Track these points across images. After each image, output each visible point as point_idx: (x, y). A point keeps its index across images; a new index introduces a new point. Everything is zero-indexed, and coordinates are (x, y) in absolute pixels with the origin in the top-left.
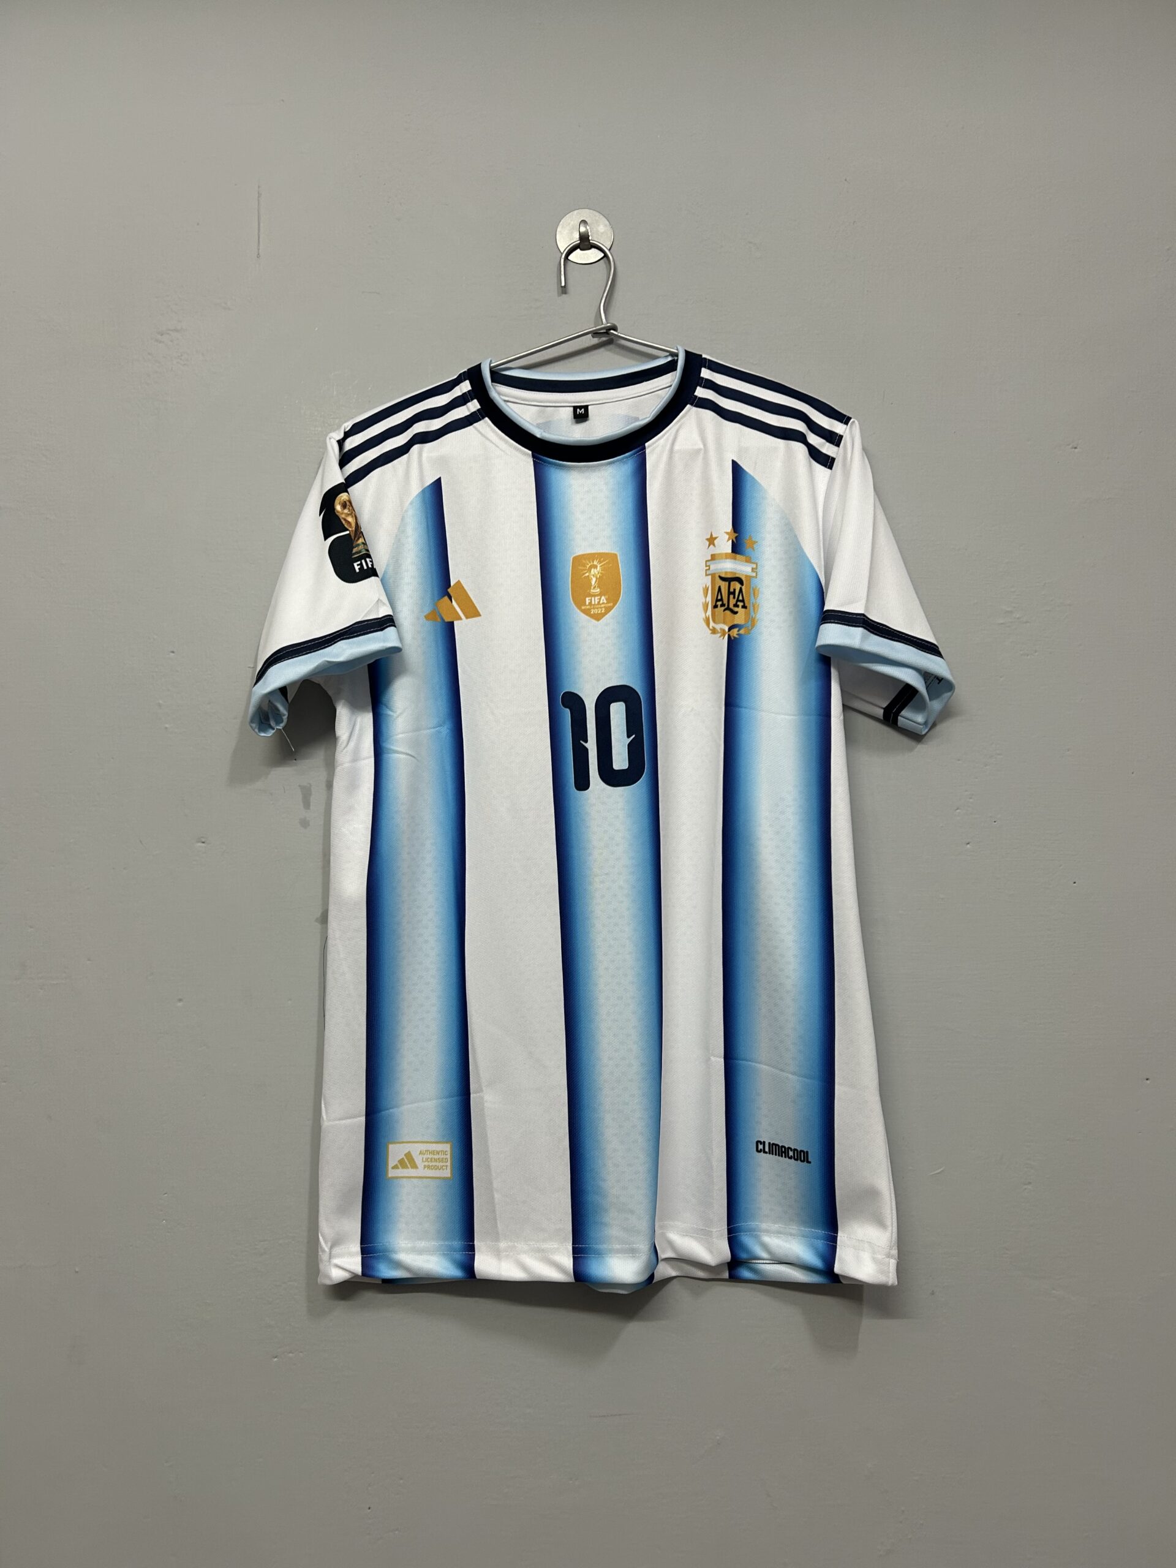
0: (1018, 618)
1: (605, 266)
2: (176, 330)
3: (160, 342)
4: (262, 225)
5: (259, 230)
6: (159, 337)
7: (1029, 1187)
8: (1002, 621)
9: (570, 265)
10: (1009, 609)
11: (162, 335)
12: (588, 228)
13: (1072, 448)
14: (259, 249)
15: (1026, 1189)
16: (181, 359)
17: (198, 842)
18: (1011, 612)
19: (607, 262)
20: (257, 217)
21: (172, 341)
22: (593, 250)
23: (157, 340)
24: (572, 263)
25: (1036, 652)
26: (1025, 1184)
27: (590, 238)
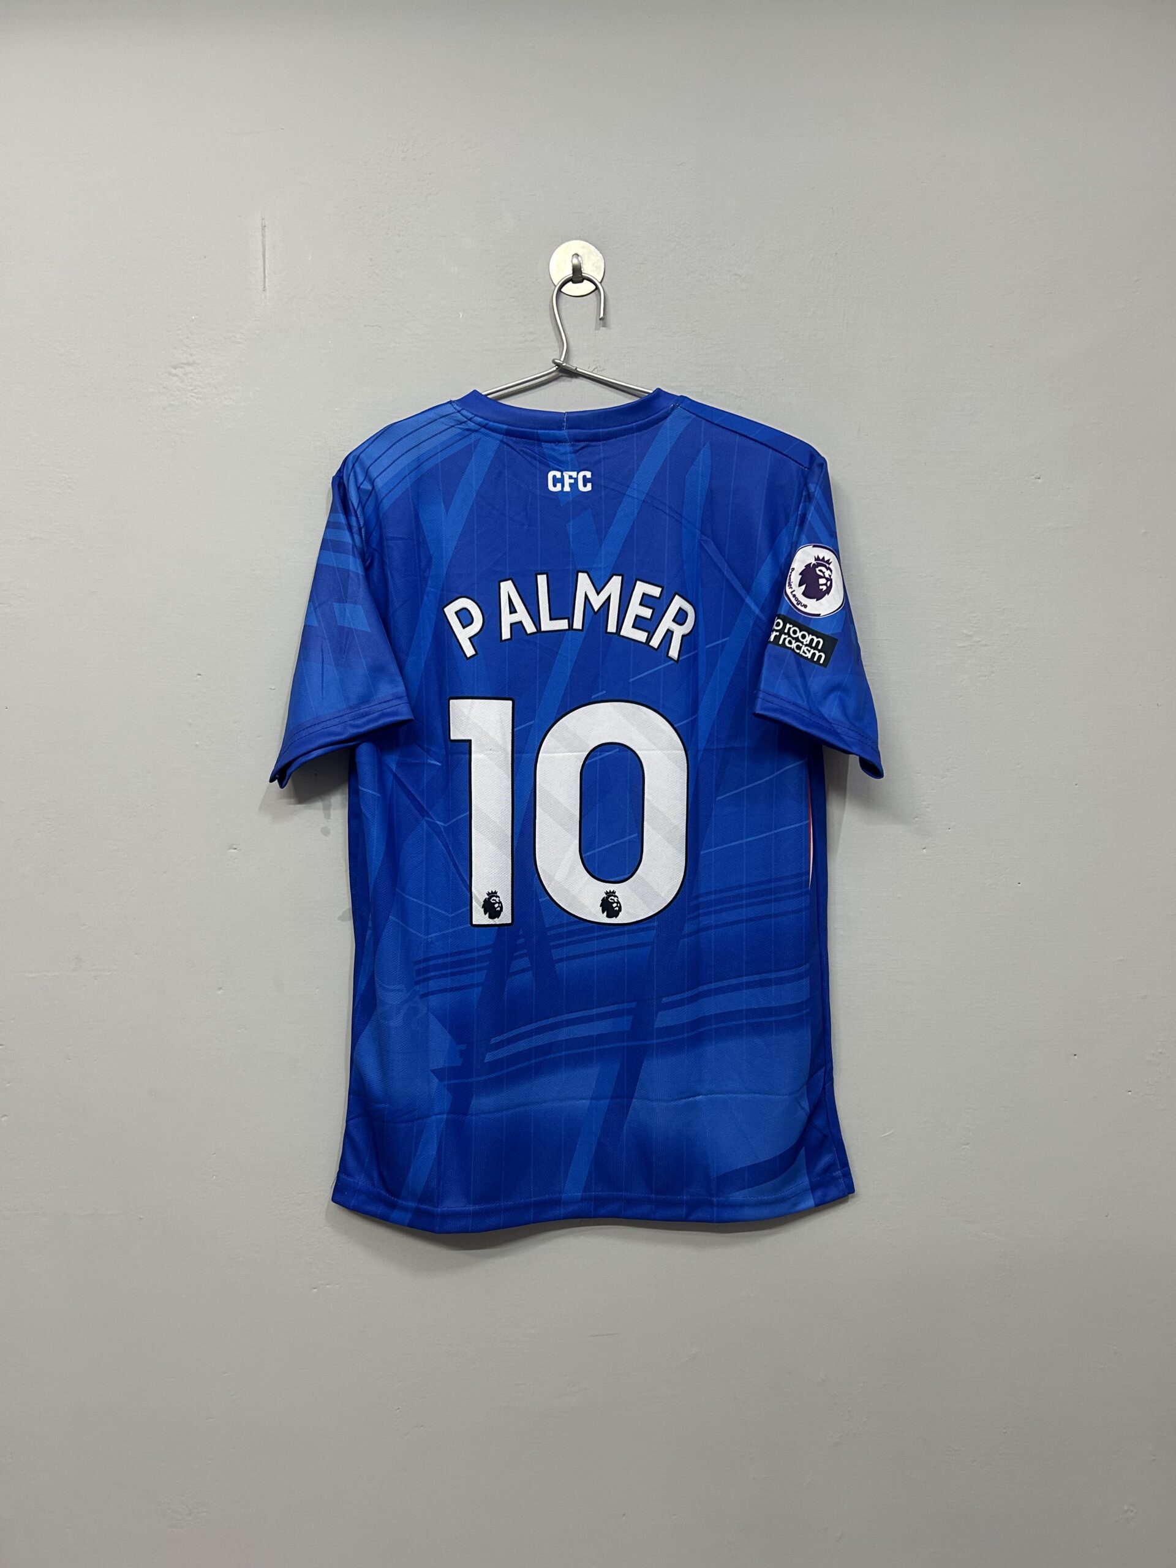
0: (979, 641)
1: (595, 297)
2: (188, 364)
3: (174, 376)
4: (266, 257)
5: (264, 261)
6: (174, 371)
7: (968, 1147)
8: (962, 645)
9: (563, 297)
10: (971, 633)
11: (175, 369)
12: (580, 259)
13: (1036, 478)
14: (265, 282)
15: (964, 1149)
16: (195, 393)
17: (230, 849)
18: (971, 636)
19: (596, 295)
20: (261, 249)
21: (185, 374)
22: (585, 281)
23: (170, 374)
24: (565, 296)
25: (993, 672)
26: (965, 1145)
27: (582, 269)
